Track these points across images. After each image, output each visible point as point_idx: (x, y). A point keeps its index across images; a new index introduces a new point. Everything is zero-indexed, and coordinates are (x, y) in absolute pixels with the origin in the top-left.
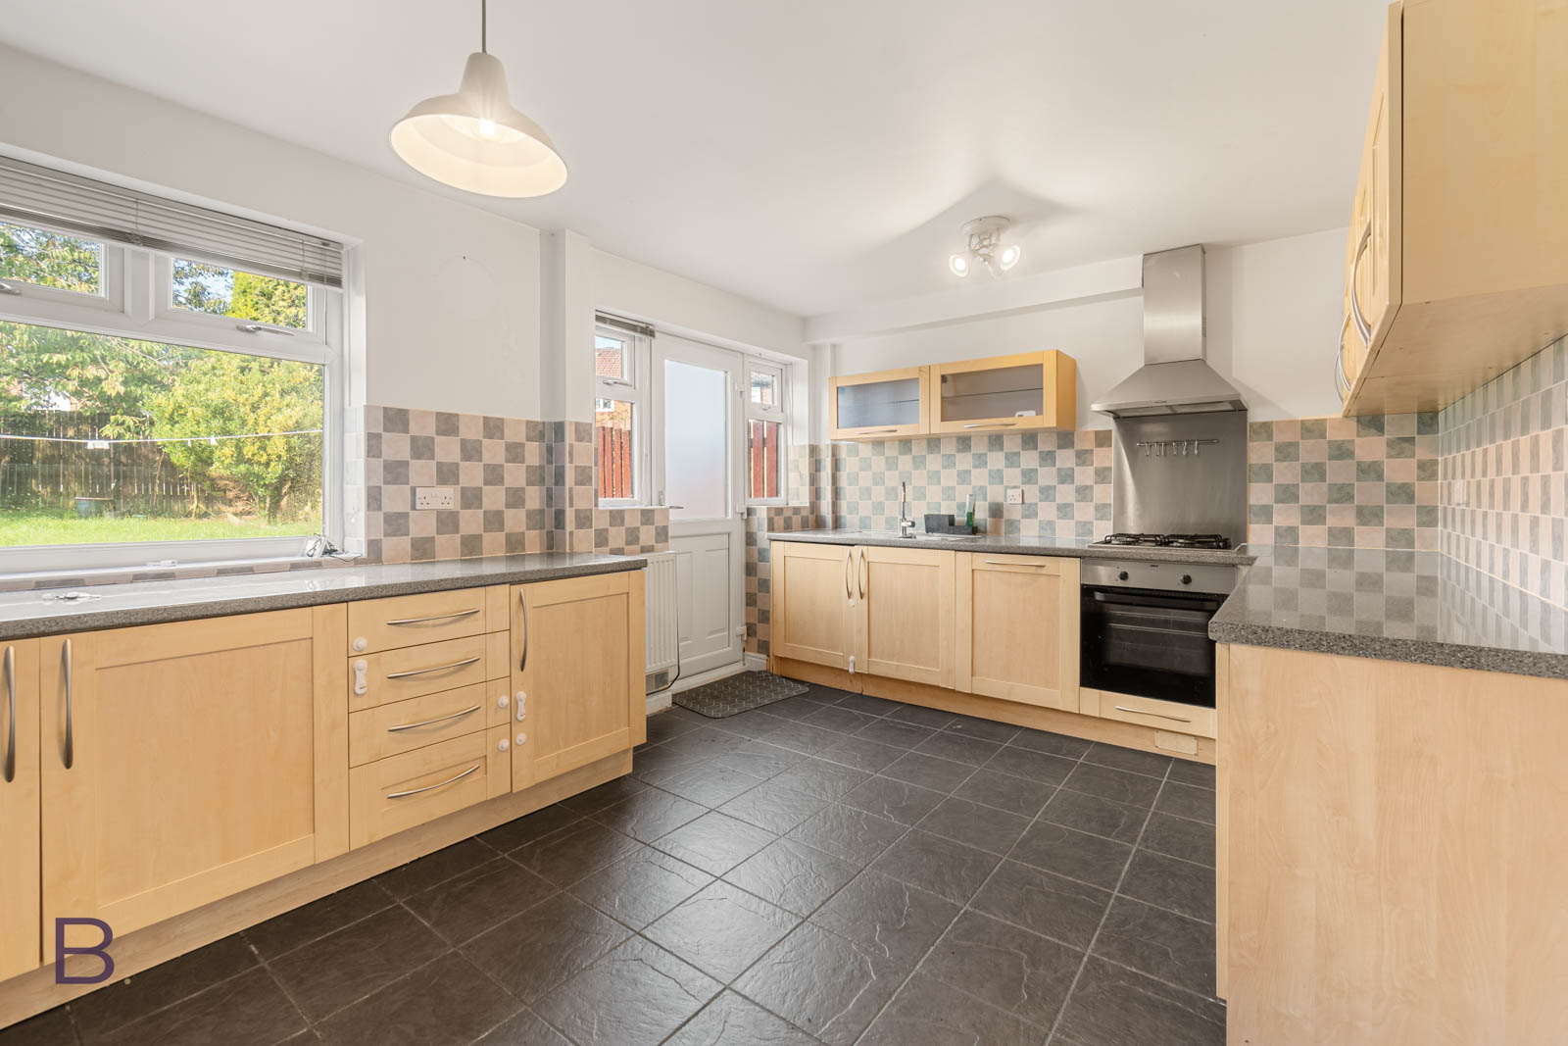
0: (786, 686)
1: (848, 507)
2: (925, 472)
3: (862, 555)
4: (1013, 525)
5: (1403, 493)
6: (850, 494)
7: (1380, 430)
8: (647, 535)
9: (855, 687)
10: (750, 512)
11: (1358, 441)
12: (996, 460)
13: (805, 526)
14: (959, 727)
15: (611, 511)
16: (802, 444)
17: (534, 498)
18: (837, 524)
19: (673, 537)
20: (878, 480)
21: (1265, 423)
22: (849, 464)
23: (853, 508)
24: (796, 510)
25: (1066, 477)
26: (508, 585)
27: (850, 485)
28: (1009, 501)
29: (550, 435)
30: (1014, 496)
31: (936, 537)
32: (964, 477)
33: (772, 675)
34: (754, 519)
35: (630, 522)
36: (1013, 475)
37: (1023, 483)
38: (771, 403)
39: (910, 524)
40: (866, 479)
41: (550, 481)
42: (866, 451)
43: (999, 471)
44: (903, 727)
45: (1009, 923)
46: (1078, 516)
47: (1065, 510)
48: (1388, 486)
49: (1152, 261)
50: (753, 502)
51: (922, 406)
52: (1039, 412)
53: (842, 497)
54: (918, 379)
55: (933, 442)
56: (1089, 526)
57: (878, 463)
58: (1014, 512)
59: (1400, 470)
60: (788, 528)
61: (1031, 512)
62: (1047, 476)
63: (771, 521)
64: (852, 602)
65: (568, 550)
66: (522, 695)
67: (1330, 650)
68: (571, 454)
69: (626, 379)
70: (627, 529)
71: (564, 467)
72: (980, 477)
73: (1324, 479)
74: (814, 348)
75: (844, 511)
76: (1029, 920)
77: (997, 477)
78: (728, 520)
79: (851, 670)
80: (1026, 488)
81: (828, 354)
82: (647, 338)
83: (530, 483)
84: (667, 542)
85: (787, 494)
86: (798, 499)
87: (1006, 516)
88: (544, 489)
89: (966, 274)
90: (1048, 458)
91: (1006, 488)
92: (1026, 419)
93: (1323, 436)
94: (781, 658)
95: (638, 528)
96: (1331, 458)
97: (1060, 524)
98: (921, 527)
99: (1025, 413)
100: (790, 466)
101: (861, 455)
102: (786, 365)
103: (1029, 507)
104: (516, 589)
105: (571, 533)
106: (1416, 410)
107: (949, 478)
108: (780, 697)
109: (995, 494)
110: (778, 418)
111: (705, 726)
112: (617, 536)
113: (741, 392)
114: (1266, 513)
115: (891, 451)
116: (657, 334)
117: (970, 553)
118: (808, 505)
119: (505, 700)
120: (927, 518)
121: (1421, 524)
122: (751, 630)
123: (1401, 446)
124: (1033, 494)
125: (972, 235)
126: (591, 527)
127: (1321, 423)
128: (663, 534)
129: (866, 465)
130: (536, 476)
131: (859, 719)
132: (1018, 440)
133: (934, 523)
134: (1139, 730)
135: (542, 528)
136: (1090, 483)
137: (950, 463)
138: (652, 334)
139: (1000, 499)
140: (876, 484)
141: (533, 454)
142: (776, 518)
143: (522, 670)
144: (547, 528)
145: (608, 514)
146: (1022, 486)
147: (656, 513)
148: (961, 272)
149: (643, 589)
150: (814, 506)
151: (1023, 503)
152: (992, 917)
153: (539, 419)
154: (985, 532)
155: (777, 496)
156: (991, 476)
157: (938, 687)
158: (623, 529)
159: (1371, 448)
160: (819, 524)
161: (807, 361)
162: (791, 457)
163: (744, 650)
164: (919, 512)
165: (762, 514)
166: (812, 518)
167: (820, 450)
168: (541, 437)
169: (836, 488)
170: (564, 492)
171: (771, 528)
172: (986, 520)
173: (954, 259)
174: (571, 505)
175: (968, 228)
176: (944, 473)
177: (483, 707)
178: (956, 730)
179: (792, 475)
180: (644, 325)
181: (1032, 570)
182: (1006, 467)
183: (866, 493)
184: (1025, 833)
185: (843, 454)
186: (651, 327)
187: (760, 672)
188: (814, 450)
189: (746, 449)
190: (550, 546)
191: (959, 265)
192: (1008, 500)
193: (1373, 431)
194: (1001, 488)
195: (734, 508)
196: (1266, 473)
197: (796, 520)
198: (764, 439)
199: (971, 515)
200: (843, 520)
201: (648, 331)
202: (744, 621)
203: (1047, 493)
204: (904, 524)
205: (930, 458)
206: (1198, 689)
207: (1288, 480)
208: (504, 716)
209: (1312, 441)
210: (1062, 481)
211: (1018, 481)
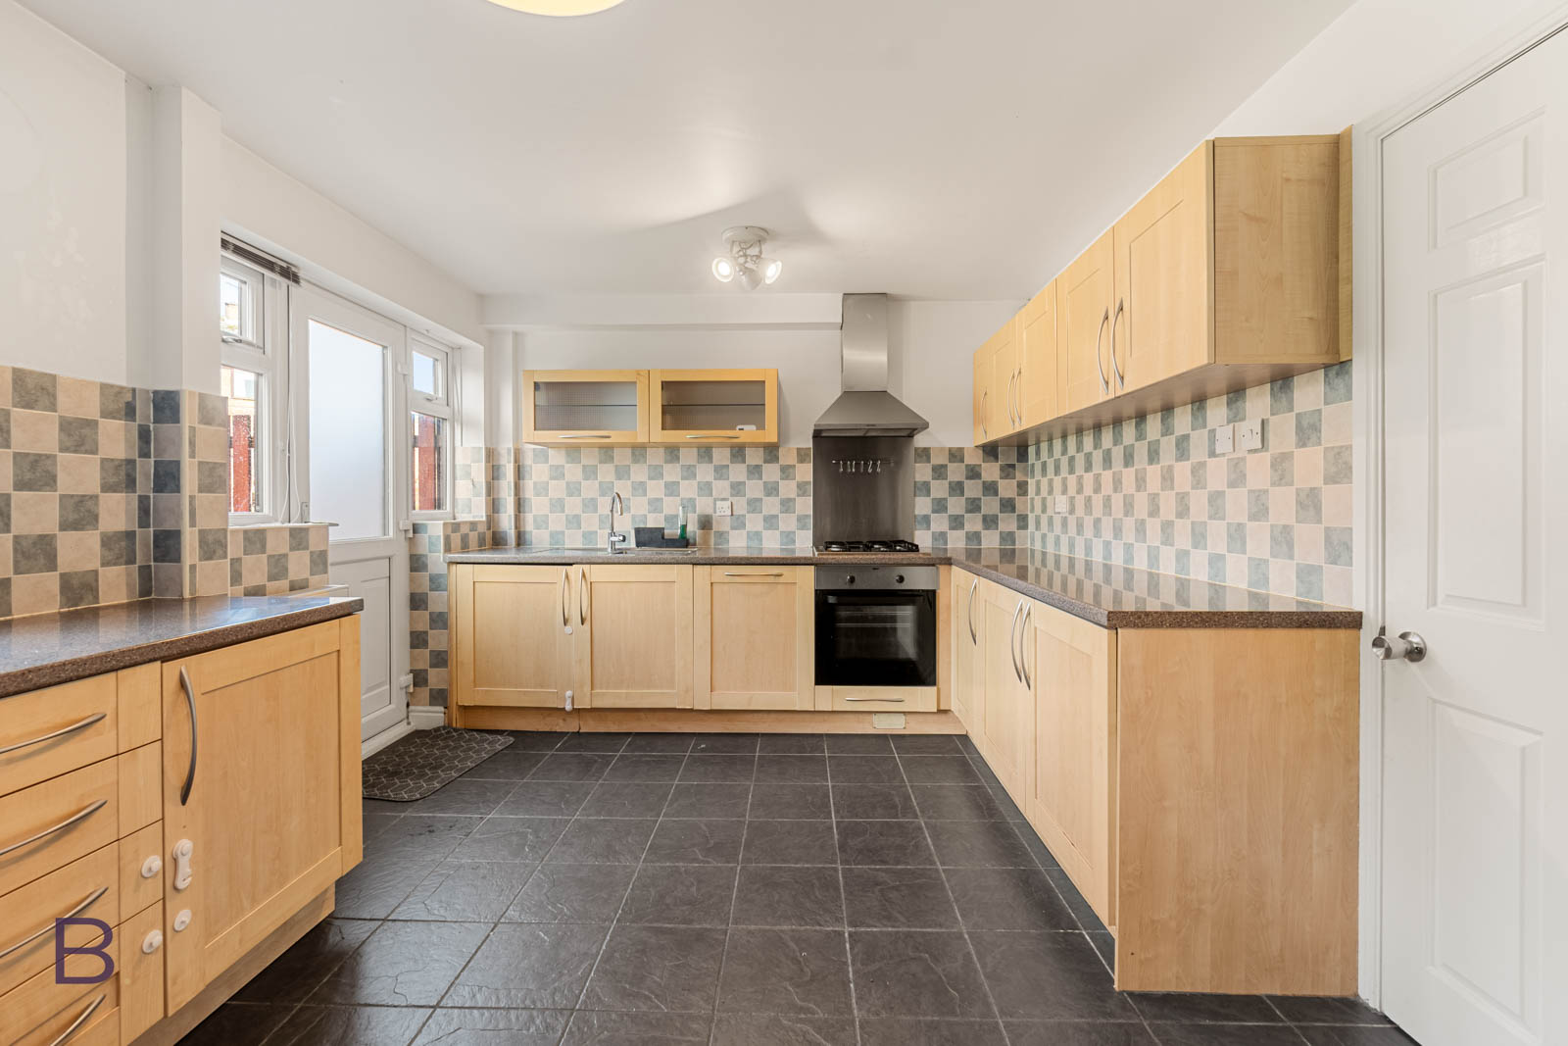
0: (483, 741)
1: (535, 521)
2: (629, 483)
3: (584, 575)
4: (722, 536)
5: (1008, 505)
6: (537, 505)
7: (996, 458)
8: (298, 565)
9: (571, 726)
10: (416, 529)
11: (983, 465)
12: (705, 472)
13: (482, 545)
14: (703, 746)
15: (246, 532)
16: (477, 445)
17: (116, 512)
18: (521, 539)
19: (332, 564)
20: (573, 490)
21: (925, 448)
22: (537, 473)
23: (542, 523)
24: (473, 525)
25: (771, 490)
26: (159, 663)
27: (537, 495)
28: (718, 514)
29: (145, 412)
30: (723, 508)
31: (648, 552)
32: (672, 489)
33: (456, 730)
34: (423, 538)
35: (275, 546)
36: (721, 487)
37: (732, 495)
38: (432, 393)
39: (621, 538)
40: (557, 489)
41: (145, 484)
42: (556, 458)
43: (709, 484)
44: (648, 759)
45: (890, 929)
46: (782, 527)
47: (771, 521)
48: (1001, 500)
49: (850, 301)
50: (419, 514)
51: (640, 411)
52: (761, 426)
53: (527, 509)
54: (635, 383)
55: (639, 450)
56: (792, 536)
57: (574, 472)
58: (722, 524)
59: (1007, 489)
60: (465, 548)
61: (739, 523)
62: (754, 488)
63: (447, 539)
64: (568, 629)
65: (187, 595)
66: (185, 845)
67: (1189, 626)
68: (192, 444)
69: (249, 336)
70: (269, 557)
71: (178, 463)
72: (688, 489)
73: (962, 494)
74: (491, 333)
75: (529, 526)
76: (903, 919)
77: (706, 489)
78: (390, 540)
79: (568, 707)
80: (735, 500)
81: (508, 343)
82: (284, 282)
83: (107, 488)
84: (326, 572)
85: (454, 506)
86: (470, 512)
87: (715, 527)
88: (134, 497)
89: (730, 279)
90: (755, 471)
91: (715, 500)
92: (747, 433)
93: (962, 460)
94: (465, 707)
95: (285, 556)
96: (967, 478)
97: (766, 534)
98: (632, 543)
99: (746, 427)
100: (458, 473)
101: (551, 462)
102: (453, 349)
103: (738, 518)
104: (173, 668)
105: (193, 567)
106: (1016, 444)
107: (656, 489)
108: (485, 756)
109: (704, 505)
110: (445, 412)
111: (407, 814)
112: (255, 571)
113: (404, 375)
114: (926, 520)
115: (589, 458)
116: (302, 282)
117: (709, 566)
118: (484, 519)
119: (155, 862)
120: (638, 531)
121: (1019, 528)
122: (419, 678)
123: (1008, 471)
124: (741, 506)
125: (733, 242)
126: (225, 557)
127: (961, 450)
128: (320, 562)
129: (557, 473)
130: (122, 477)
131: (596, 761)
132: (727, 452)
133: (645, 537)
134: (861, 716)
135: (131, 561)
136: (793, 496)
137: (656, 473)
138: (295, 279)
139: (709, 511)
140: (570, 494)
141: (116, 440)
142: (453, 535)
143: (184, 801)
144: (140, 560)
145: (241, 536)
146: (731, 499)
147: (311, 530)
148: (726, 277)
149: (357, 642)
150: (491, 521)
151: (732, 515)
152: (875, 930)
153: (124, 383)
154: (694, 544)
155: (439, 508)
156: (700, 488)
157: (675, 709)
158: (264, 557)
159: (991, 471)
160: (497, 541)
161: (482, 348)
162: (459, 461)
163: (408, 705)
164: (626, 525)
165: (435, 529)
166: (489, 536)
167: (499, 454)
168: (130, 412)
169: (519, 499)
170: (179, 505)
171: (448, 549)
172: (695, 532)
173: (718, 263)
174: (193, 524)
175: (728, 234)
176: (651, 484)
177: (114, 888)
178: (702, 750)
179: (460, 483)
180: (284, 265)
181: (771, 579)
182: (715, 479)
183: (558, 505)
184: (836, 837)
185: (528, 460)
186: (293, 269)
187: (437, 730)
188: (491, 454)
189: (410, 448)
190: (146, 590)
191: (723, 269)
192: (718, 510)
193: (992, 458)
194: (710, 500)
195: (397, 524)
196: (925, 488)
197: (473, 537)
198: (415, 437)
199: (684, 527)
200: (528, 536)
201: (289, 274)
202: (408, 668)
203: (754, 505)
204: (613, 539)
205: (634, 468)
206: (917, 671)
207: (939, 495)
208: (153, 890)
209: (955, 464)
210: (768, 494)
211: (727, 493)
